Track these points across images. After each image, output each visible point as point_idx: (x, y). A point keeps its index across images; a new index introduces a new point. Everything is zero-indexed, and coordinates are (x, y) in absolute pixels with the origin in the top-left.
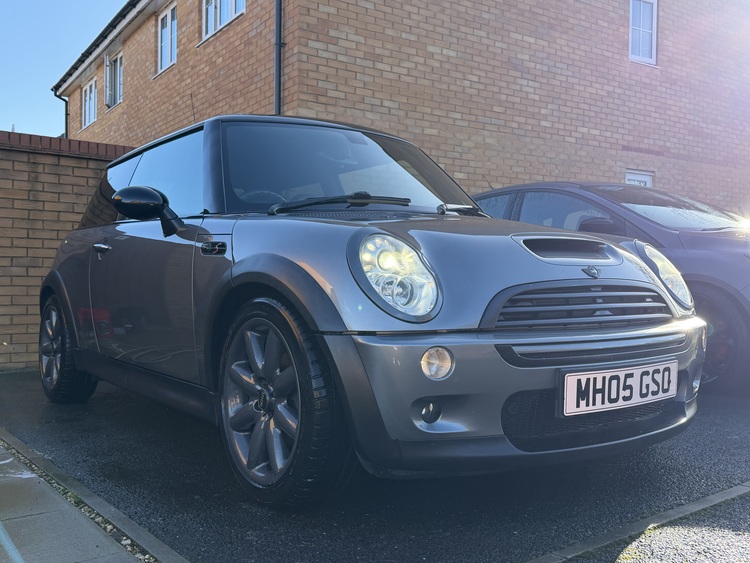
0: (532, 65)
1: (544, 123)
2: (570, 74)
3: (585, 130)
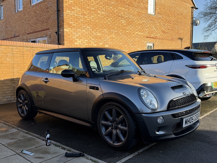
0: (124, 16)
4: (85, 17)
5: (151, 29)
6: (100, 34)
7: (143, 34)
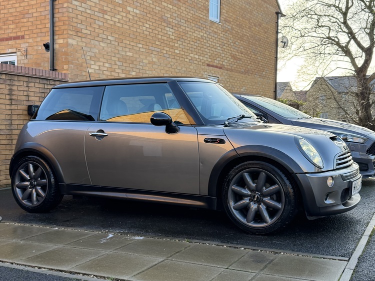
0: (171, 20)
1: (176, 51)
2: (187, 26)
3: (192, 55)
4: (106, 17)
5: (214, 50)
6: (131, 54)
7: (201, 58)
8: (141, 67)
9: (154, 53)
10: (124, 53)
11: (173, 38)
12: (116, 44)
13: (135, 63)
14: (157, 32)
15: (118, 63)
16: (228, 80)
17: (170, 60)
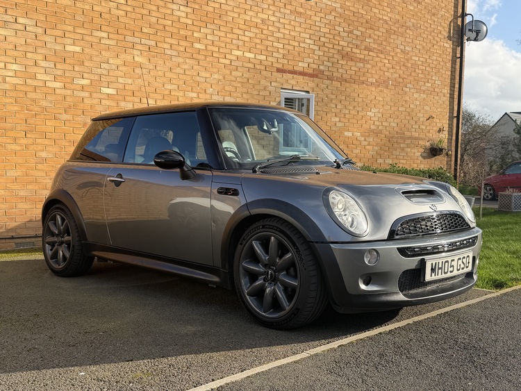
1: (197, 46)
3: (238, 53)
5: (296, 44)
6: (78, 49)
7: (263, 58)
8: (105, 72)
9: (139, 47)
10: (58, 47)
11: (189, 22)
12: (40, 31)
13: (86, 64)
14: (145, 12)
15: (43, 64)
16: (334, 97)
17: (181, 60)
